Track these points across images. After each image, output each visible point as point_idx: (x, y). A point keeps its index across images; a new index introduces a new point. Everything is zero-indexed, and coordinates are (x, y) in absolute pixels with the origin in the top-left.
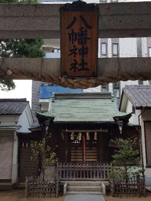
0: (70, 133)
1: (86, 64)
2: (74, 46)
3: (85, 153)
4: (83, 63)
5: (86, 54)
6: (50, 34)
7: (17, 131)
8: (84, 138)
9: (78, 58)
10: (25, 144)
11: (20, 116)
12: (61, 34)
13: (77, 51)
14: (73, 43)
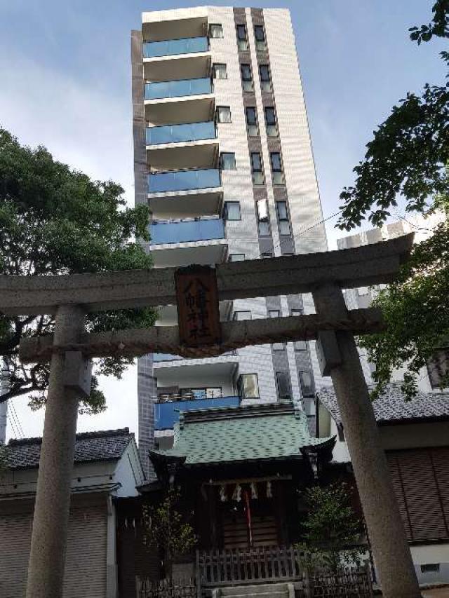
0: (218, 488)
1: (207, 329)
2: (193, 311)
3: (252, 523)
4: (205, 329)
5: (207, 317)
6: (165, 300)
7: (113, 494)
8: (247, 496)
9: (199, 323)
10: (130, 522)
11: (116, 463)
12: (177, 300)
13: (197, 316)
14: (191, 307)
